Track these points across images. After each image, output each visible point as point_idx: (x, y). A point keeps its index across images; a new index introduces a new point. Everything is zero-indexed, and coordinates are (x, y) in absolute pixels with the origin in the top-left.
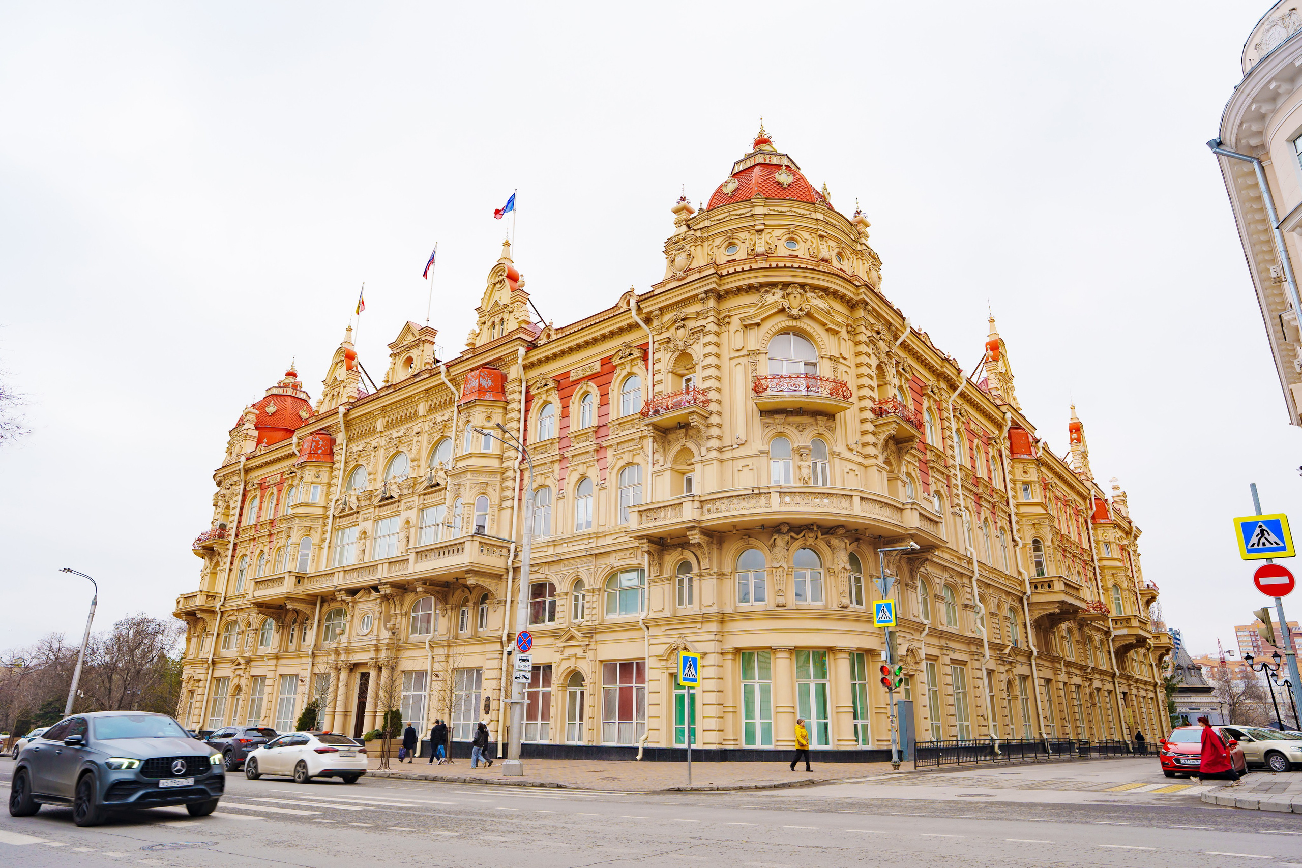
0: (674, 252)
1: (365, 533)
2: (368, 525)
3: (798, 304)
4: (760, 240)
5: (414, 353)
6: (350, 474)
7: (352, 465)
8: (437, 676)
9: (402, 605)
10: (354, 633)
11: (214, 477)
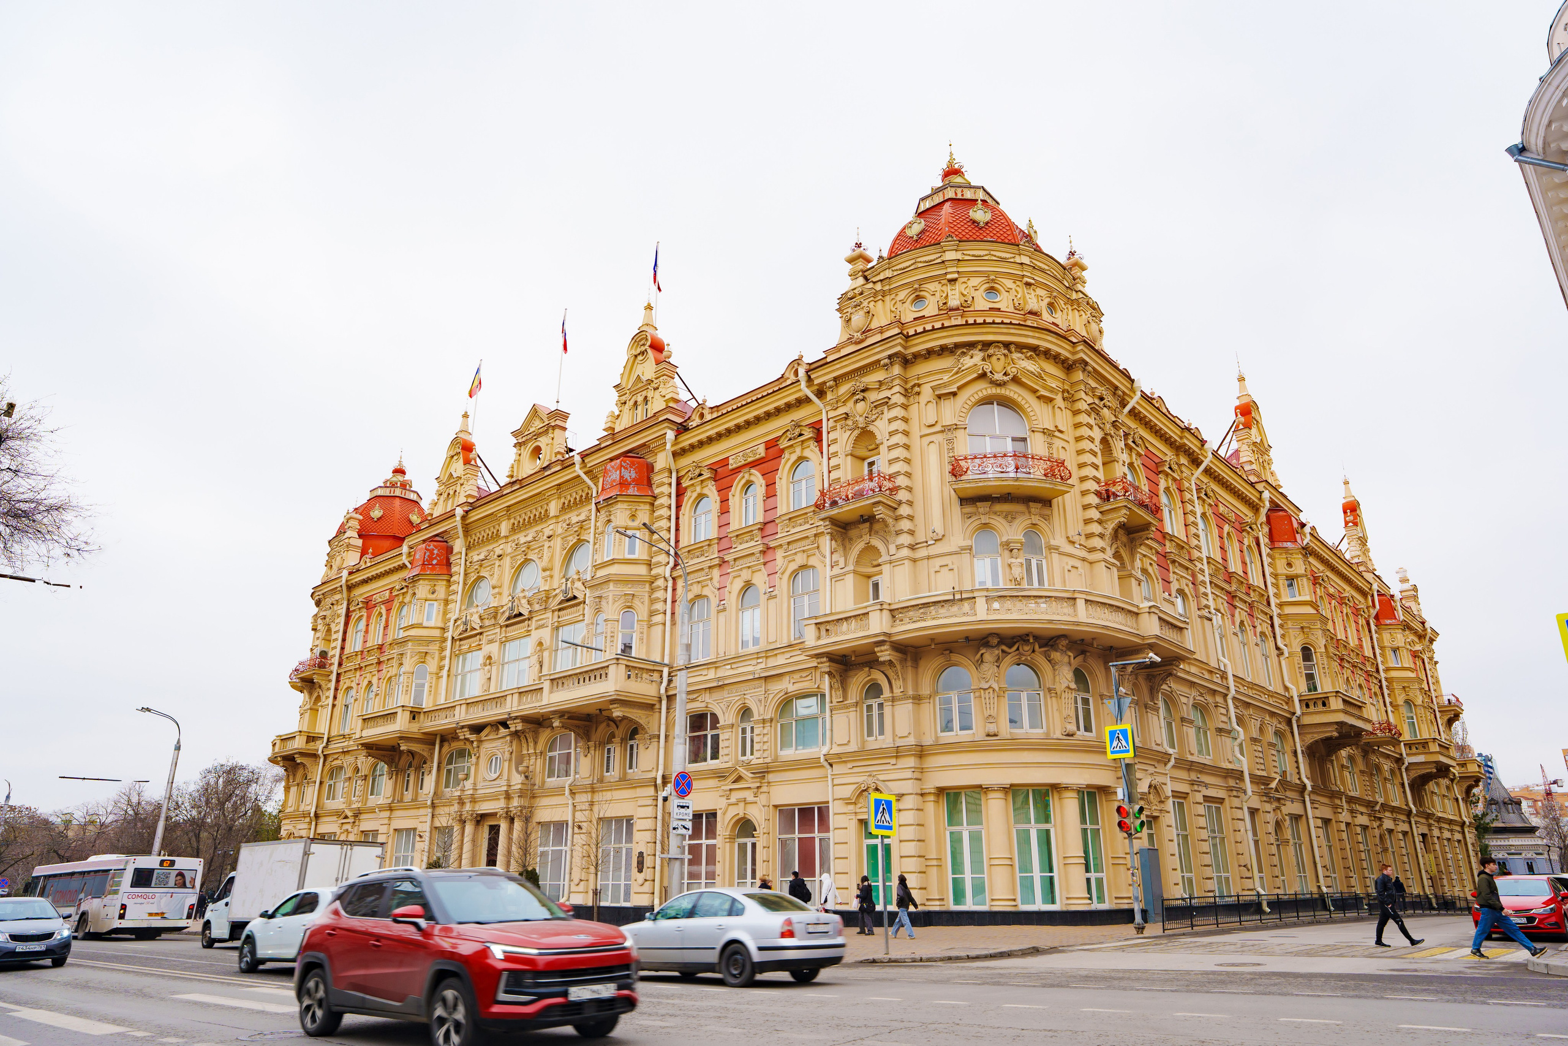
0: (849, 310)
1: (490, 658)
2: (493, 649)
3: (1002, 367)
4: (953, 292)
5: (543, 442)
6: (471, 589)
7: (473, 577)
8: (580, 827)
9: (536, 743)
10: (480, 778)
11: (312, 596)
